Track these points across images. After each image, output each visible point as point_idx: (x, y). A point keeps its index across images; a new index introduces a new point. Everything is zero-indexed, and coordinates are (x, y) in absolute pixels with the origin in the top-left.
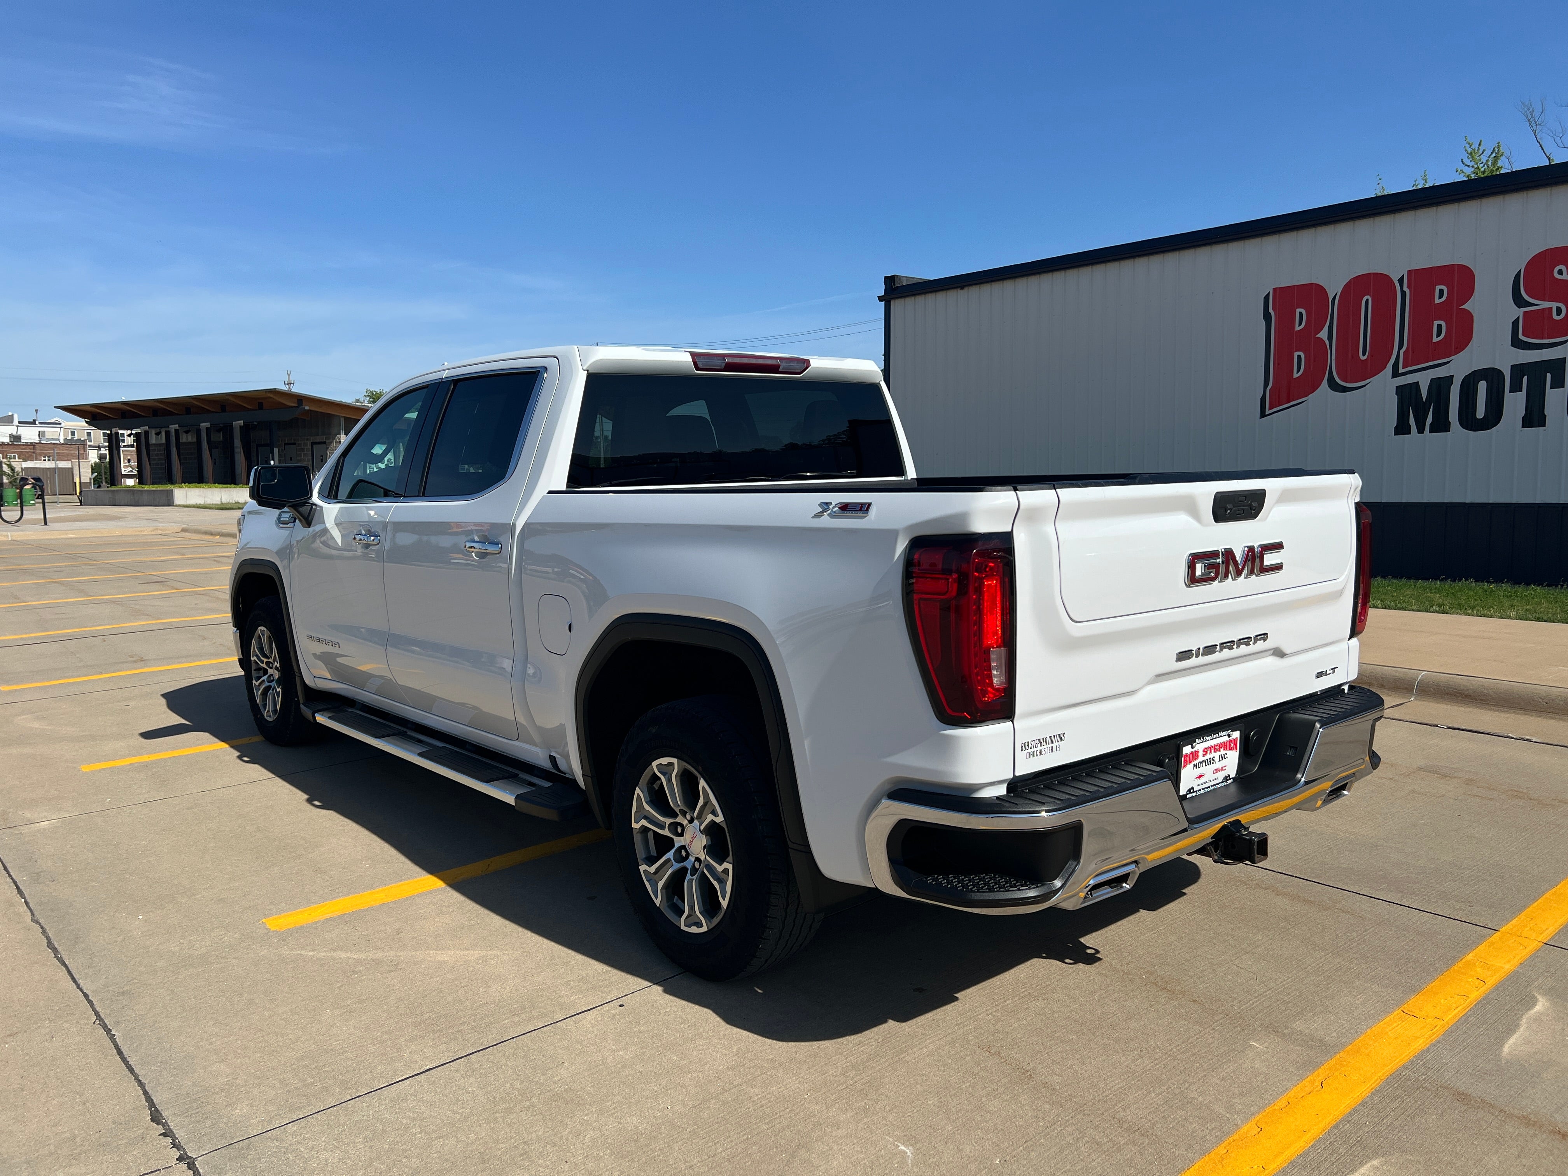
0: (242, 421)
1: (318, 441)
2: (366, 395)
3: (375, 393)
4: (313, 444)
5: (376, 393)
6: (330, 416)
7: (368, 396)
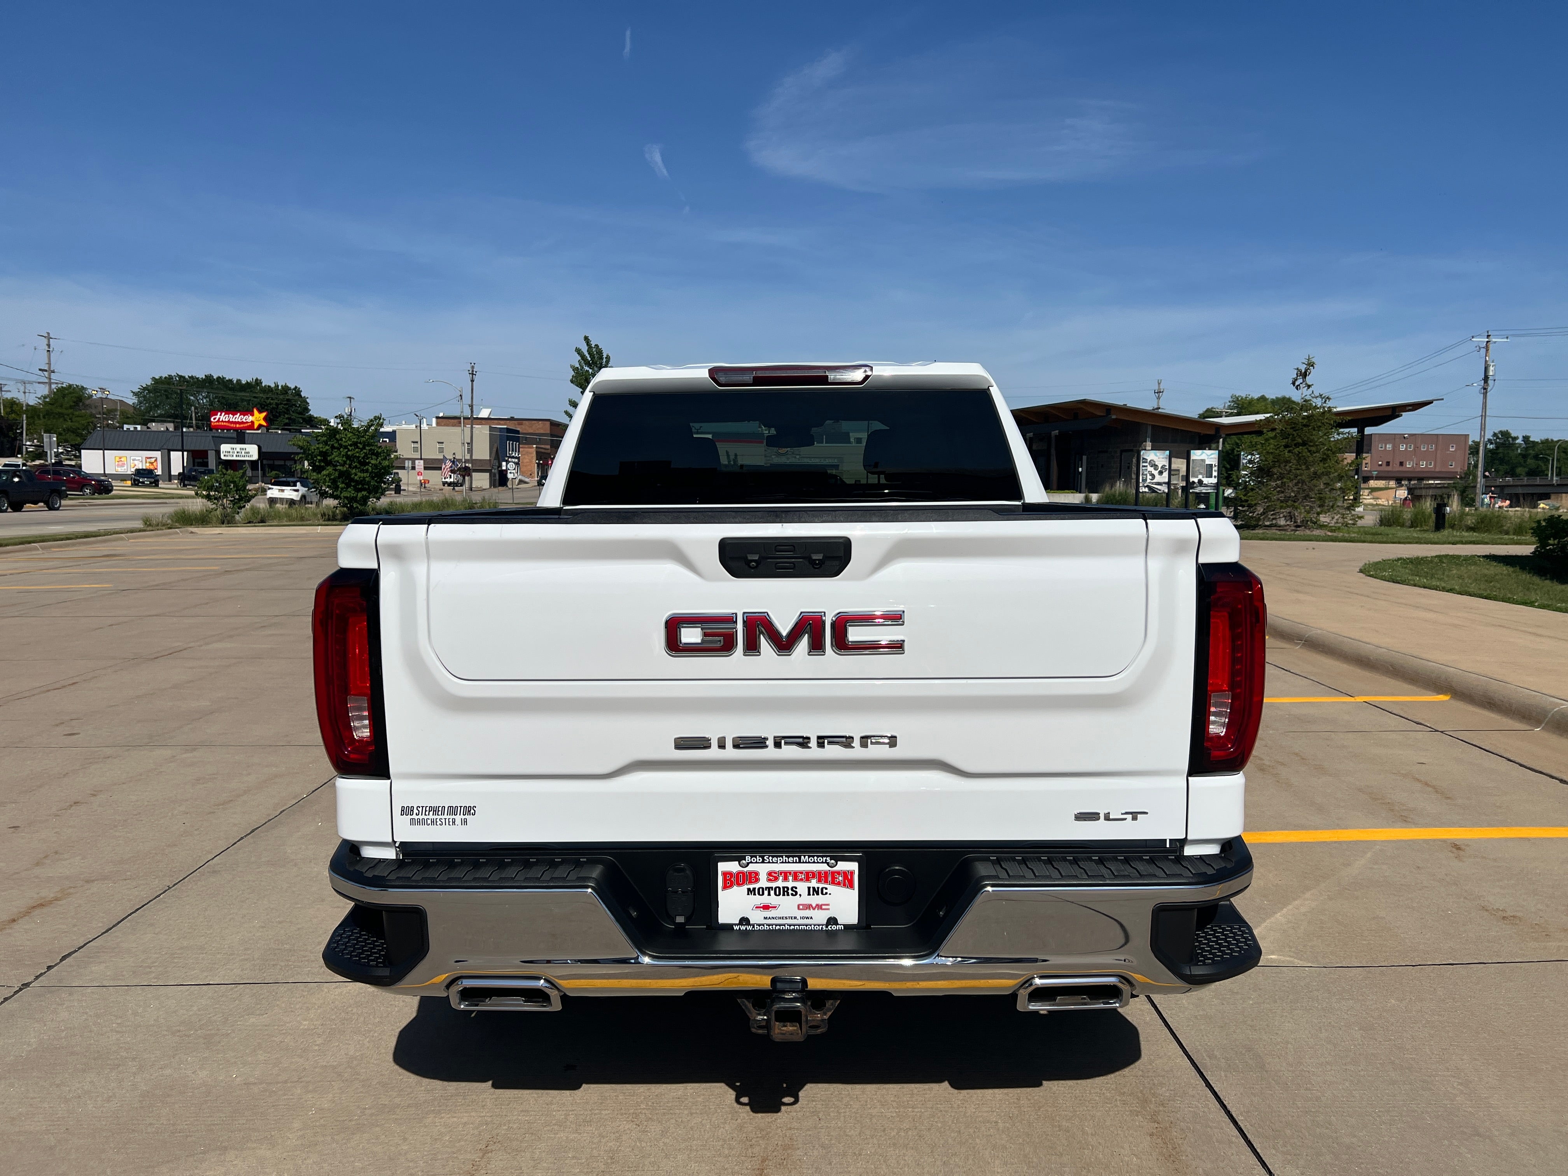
0: (1057, 431)
1: (1127, 448)
2: (1231, 400)
3: (1240, 399)
4: (1122, 451)
5: (1242, 399)
6: (1138, 425)
7: (1233, 401)
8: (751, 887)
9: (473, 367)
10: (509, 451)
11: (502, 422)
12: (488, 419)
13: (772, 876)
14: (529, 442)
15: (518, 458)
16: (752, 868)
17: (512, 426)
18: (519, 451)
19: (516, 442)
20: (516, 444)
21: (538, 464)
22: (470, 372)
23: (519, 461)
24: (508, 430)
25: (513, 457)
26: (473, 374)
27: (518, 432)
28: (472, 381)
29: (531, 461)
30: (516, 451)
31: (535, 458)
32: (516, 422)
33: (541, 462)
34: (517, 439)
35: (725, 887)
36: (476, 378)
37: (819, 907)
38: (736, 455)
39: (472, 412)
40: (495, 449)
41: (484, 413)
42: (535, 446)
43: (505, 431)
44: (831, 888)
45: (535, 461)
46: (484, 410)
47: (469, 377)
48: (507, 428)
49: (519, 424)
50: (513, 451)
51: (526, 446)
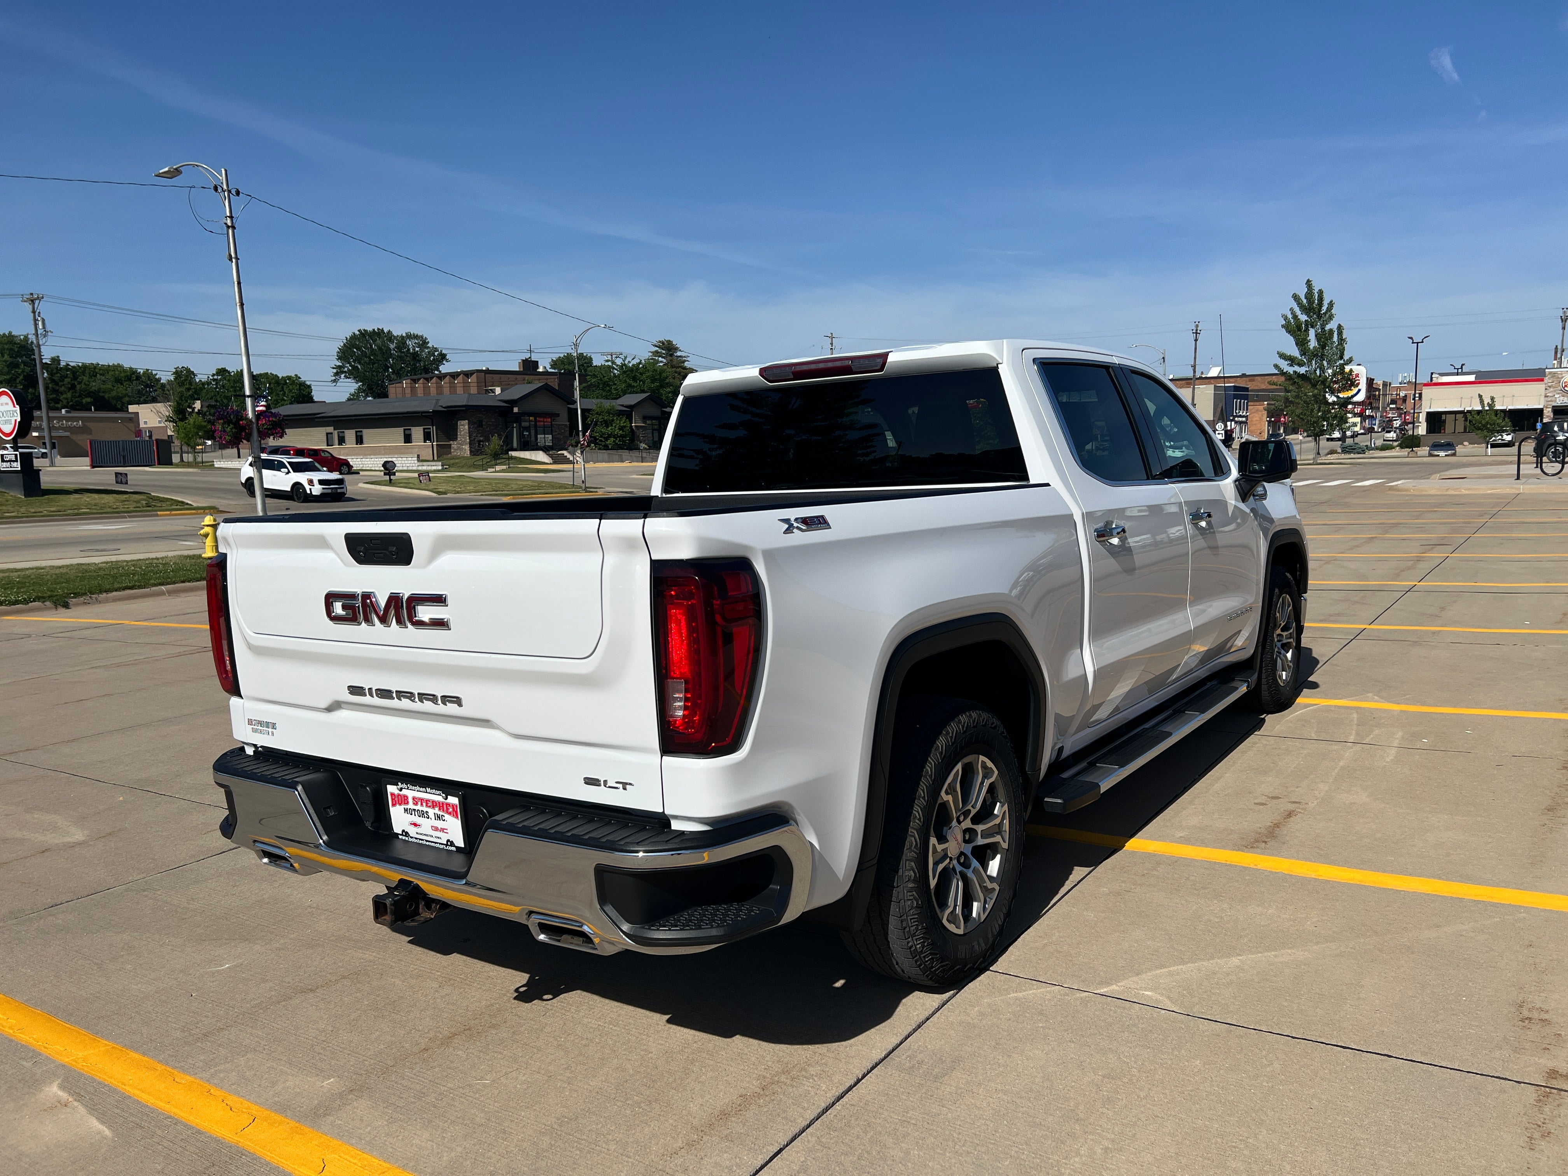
8: (406, 807)
9: (1197, 326)
10: (1236, 409)
11: (1231, 380)
12: (1218, 378)
13: (416, 801)
14: (1259, 399)
15: (1246, 417)
16: (404, 792)
17: (1241, 383)
18: (1247, 409)
19: (1245, 400)
20: (1244, 402)
21: (1269, 422)
22: (1194, 331)
23: (1247, 420)
24: (1236, 388)
25: (1241, 416)
26: (1196, 333)
27: (1246, 389)
28: (1196, 340)
29: (1261, 419)
30: (1244, 410)
31: (1265, 416)
32: (1247, 379)
33: (1273, 419)
34: (1246, 397)
35: (394, 805)
36: (1200, 337)
37: (442, 830)
38: (1492, 399)
39: (1195, 372)
40: (1219, 410)
41: (1214, 372)
42: (1266, 403)
43: (1233, 389)
44: (447, 817)
45: (1265, 418)
46: (1213, 369)
47: (1193, 337)
48: (1234, 386)
49: (1250, 381)
50: (1240, 409)
51: (1258, 404)
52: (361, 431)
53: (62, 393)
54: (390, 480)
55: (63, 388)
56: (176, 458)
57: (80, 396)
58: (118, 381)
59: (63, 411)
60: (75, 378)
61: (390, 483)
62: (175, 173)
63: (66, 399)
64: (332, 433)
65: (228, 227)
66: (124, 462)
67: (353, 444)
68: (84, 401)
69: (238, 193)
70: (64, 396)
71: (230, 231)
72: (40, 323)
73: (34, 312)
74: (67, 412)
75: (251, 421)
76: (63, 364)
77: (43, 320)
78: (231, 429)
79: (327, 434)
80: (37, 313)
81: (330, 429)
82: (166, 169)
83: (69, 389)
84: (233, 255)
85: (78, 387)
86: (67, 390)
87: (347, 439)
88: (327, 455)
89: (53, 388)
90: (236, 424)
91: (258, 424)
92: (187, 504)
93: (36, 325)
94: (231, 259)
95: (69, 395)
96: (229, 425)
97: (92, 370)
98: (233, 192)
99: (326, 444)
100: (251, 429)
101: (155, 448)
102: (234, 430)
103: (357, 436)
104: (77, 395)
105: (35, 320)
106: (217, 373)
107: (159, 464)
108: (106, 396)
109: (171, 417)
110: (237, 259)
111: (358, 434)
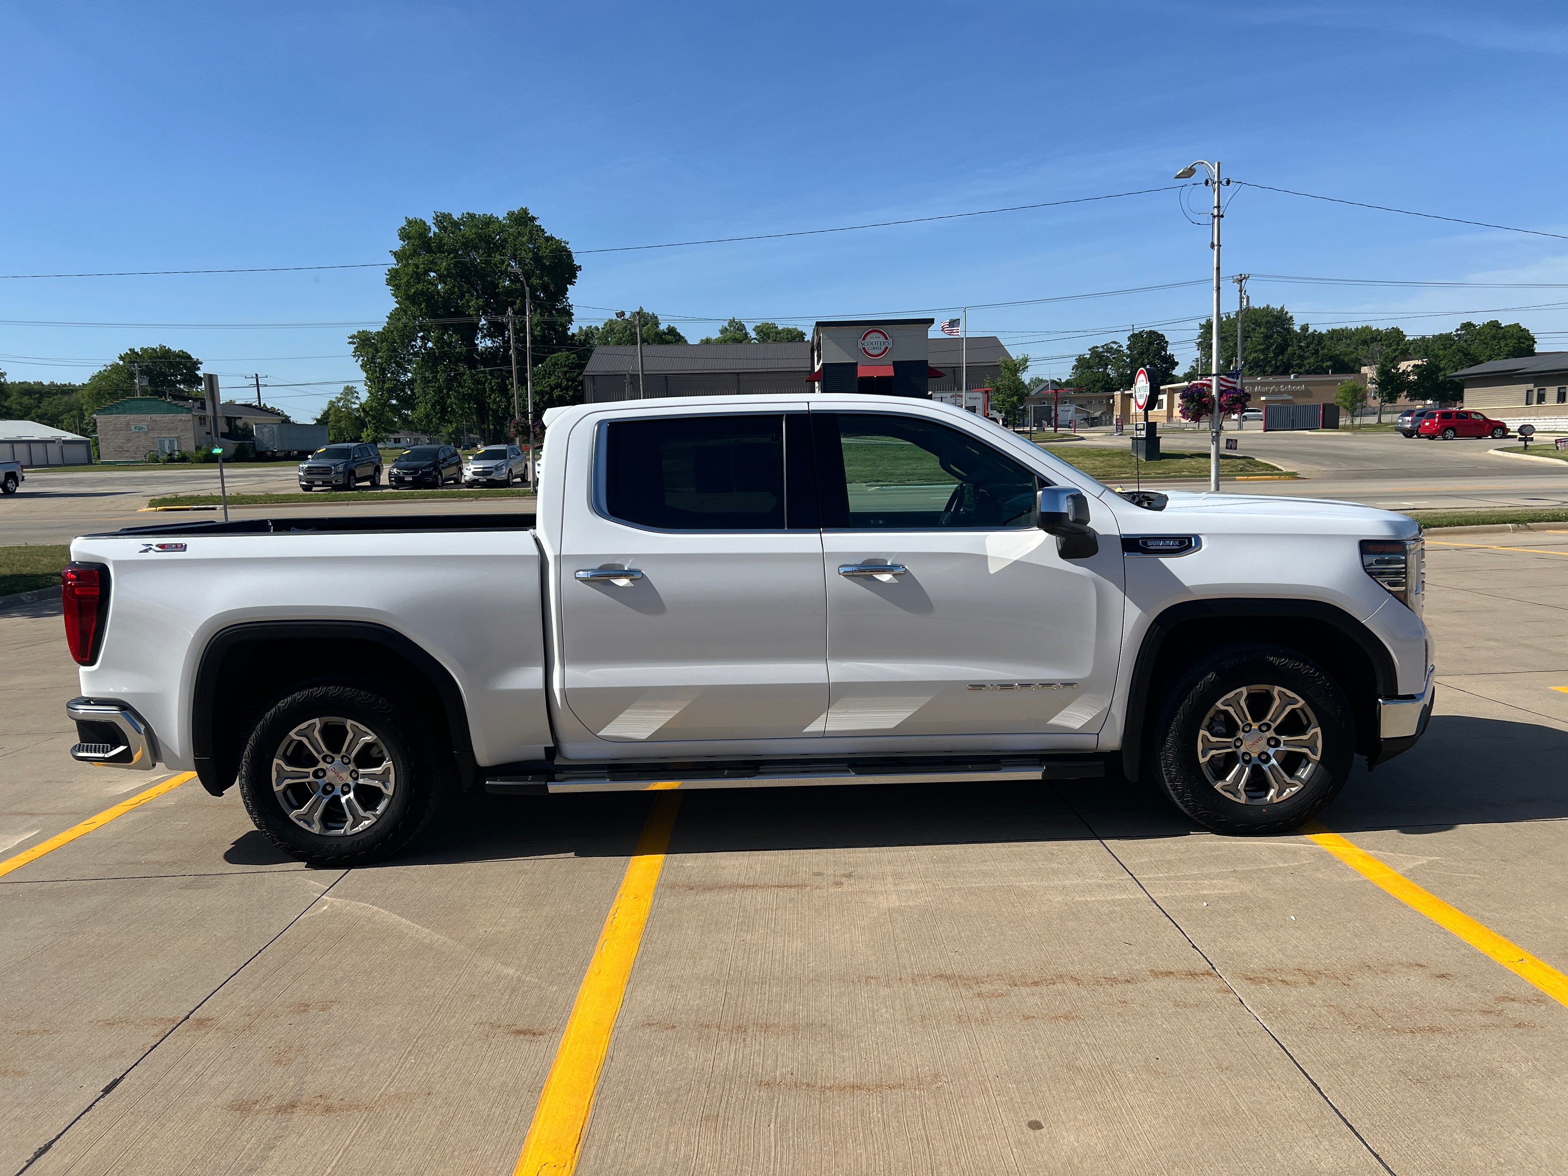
52: (1565, 388)
53: (1305, 358)
54: (1526, 446)
55: (1307, 354)
56: (1342, 421)
57: (1322, 360)
58: (1365, 342)
59: (1292, 376)
60: (1319, 343)
61: (1526, 449)
62: (1189, 172)
63: (1310, 363)
64: (1532, 391)
65: (1214, 217)
66: (1293, 426)
67: (1553, 403)
68: (1324, 365)
69: (1228, 182)
70: (1308, 361)
71: (1216, 220)
72: (1245, 301)
73: (1241, 291)
74: (1295, 377)
75: (1213, 397)
76: (1311, 330)
77: (1248, 298)
78: (1194, 406)
79: (1528, 391)
80: (1243, 292)
81: (1531, 386)
82: (1181, 171)
83: (1313, 354)
84: (1216, 243)
85: (1321, 352)
86: (1311, 355)
87: (1547, 397)
88: (1480, 417)
89: (1299, 354)
90: (1199, 401)
91: (1220, 400)
92: (1278, 469)
93: (1241, 302)
94: (1213, 246)
95: (1312, 360)
96: (1192, 403)
97: (1337, 335)
98: (1224, 182)
99: (1525, 403)
100: (1214, 405)
101: (1321, 412)
102: (1196, 407)
103: (1559, 393)
104: (1319, 359)
105: (1241, 298)
106: (1462, 328)
107: (1323, 427)
108: (1346, 359)
109: (1374, 379)
110: (1219, 246)
111: (1562, 391)
